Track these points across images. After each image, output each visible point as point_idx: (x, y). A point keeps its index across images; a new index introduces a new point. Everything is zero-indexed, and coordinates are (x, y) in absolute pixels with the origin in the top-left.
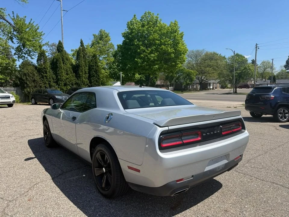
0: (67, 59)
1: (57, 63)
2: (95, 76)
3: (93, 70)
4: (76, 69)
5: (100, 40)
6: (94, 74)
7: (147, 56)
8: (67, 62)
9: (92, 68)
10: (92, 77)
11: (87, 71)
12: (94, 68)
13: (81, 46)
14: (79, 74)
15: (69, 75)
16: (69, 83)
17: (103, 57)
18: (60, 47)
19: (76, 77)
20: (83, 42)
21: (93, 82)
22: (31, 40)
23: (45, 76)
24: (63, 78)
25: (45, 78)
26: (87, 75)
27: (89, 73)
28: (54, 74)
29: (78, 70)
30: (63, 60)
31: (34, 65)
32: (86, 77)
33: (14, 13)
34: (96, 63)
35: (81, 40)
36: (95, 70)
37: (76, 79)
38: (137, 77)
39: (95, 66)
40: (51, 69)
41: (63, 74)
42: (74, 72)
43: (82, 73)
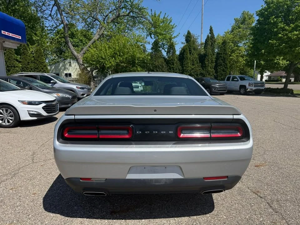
0: (194, 49)
1: (184, 54)
2: (222, 65)
3: (221, 58)
4: (202, 58)
5: (242, 24)
6: (221, 62)
7: (287, 35)
8: (195, 52)
9: (220, 56)
10: (219, 66)
11: (214, 60)
12: (222, 56)
13: (210, 34)
14: (205, 64)
15: (195, 65)
16: (194, 73)
17: (243, 43)
18: (189, 37)
19: (202, 67)
20: (213, 29)
21: (220, 71)
22: (163, 34)
23: (173, 68)
24: (188, 68)
25: (172, 69)
26: (214, 64)
27: (216, 62)
28: (180, 65)
29: (204, 60)
30: (190, 51)
31: (164, 58)
32: (212, 67)
33: (152, 10)
34: (225, 50)
35: (211, 27)
36: (223, 58)
37: (202, 69)
38: (282, 64)
39: (224, 53)
40: (178, 60)
41: (188, 65)
42: (200, 62)
43: (208, 63)
